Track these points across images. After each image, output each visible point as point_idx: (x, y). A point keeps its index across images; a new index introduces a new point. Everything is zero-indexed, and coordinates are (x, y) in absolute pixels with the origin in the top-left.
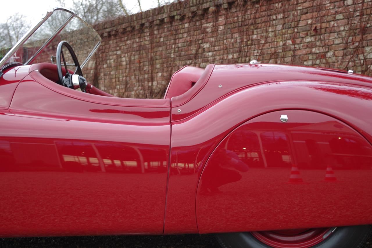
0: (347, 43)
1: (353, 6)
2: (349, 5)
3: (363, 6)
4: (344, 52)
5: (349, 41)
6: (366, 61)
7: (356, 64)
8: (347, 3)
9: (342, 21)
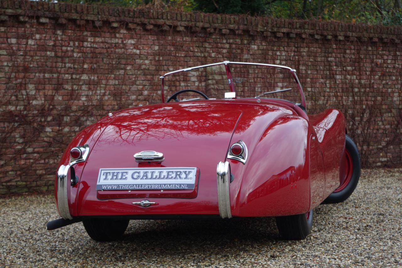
0: (9, 78)
1: (17, 45)
2: (13, 44)
3: (26, 47)
4: (6, 86)
5: (12, 76)
6: (28, 97)
7: (19, 99)
8: (11, 42)
9: (5, 57)
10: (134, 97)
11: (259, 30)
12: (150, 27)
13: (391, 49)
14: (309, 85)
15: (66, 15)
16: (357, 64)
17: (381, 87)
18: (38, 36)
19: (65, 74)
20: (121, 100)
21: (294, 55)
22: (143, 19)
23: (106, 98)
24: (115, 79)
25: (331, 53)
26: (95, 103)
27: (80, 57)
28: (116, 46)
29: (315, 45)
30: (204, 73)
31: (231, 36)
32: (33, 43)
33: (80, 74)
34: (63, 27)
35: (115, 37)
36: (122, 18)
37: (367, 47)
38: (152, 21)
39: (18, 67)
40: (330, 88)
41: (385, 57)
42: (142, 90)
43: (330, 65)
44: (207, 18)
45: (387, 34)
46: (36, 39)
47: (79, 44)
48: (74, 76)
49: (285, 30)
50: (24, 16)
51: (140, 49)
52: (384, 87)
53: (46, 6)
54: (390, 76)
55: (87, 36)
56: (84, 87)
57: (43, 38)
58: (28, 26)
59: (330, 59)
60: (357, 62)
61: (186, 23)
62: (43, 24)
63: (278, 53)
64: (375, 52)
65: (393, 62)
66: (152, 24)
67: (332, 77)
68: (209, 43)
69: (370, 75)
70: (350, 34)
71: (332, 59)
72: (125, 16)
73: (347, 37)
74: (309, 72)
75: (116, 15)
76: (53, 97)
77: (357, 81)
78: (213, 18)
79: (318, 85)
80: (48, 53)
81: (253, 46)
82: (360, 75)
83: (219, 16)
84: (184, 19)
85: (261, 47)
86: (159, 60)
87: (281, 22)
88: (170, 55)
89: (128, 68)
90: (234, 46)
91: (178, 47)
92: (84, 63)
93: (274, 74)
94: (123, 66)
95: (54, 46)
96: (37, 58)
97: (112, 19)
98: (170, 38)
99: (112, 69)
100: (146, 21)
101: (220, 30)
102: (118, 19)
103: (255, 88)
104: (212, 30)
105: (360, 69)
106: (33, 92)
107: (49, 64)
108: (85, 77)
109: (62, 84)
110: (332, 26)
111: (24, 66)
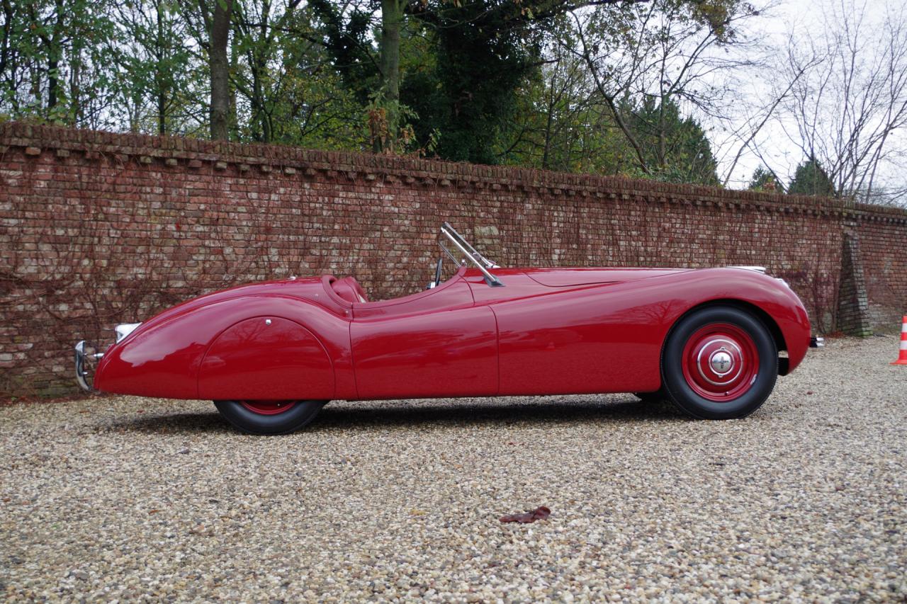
10: (391, 265)
11: (534, 185)
12: (411, 180)
13: (680, 211)
14: (589, 252)
15: (315, 164)
16: (642, 228)
17: (669, 256)
18: (282, 190)
19: (313, 236)
20: (376, 269)
21: (573, 217)
22: (403, 170)
23: (360, 265)
24: (369, 242)
25: (614, 215)
26: (346, 271)
27: (329, 216)
28: (372, 202)
29: (597, 205)
30: (472, 237)
31: (503, 193)
32: (276, 199)
33: (329, 236)
34: (311, 179)
35: (371, 192)
36: (380, 169)
37: (654, 208)
38: (414, 173)
39: (258, 227)
40: (613, 256)
41: (674, 221)
42: (401, 256)
43: (613, 229)
44: (475, 171)
45: (676, 193)
46: (280, 194)
47: (329, 200)
48: (323, 239)
49: (563, 186)
50: (268, 165)
51: (398, 207)
52: (672, 256)
53: (292, 154)
54: (678, 243)
55: (338, 190)
56: (334, 252)
57: (288, 192)
58: (271, 178)
59: (613, 222)
60: (643, 226)
61: (453, 176)
62: (288, 175)
63: (556, 214)
64: (662, 215)
65: (682, 226)
66: (414, 177)
67: (615, 243)
68: (477, 200)
69: (657, 241)
70: (635, 192)
71: (616, 222)
72: (383, 167)
73: (632, 196)
74: (590, 237)
75: (372, 165)
76: (298, 263)
77: (642, 248)
78: (483, 170)
79: (599, 252)
80: (294, 210)
81: (527, 205)
82: (646, 241)
83: (489, 168)
84: (450, 171)
85: (536, 206)
86: (420, 221)
87: (560, 176)
88: (433, 214)
89: (386, 229)
90: (506, 204)
91: (442, 205)
92: (334, 223)
93: (550, 238)
94: (379, 227)
95: (301, 201)
96: (281, 216)
97: (368, 170)
98: (433, 194)
99: (366, 231)
100: (407, 173)
101: (491, 185)
102: (374, 170)
103: (529, 255)
104: (482, 186)
105: (646, 234)
106: (276, 258)
107: (294, 224)
108: (335, 240)
109: (310, 248)
110: (616, 182)
111: (266, 226)
